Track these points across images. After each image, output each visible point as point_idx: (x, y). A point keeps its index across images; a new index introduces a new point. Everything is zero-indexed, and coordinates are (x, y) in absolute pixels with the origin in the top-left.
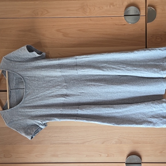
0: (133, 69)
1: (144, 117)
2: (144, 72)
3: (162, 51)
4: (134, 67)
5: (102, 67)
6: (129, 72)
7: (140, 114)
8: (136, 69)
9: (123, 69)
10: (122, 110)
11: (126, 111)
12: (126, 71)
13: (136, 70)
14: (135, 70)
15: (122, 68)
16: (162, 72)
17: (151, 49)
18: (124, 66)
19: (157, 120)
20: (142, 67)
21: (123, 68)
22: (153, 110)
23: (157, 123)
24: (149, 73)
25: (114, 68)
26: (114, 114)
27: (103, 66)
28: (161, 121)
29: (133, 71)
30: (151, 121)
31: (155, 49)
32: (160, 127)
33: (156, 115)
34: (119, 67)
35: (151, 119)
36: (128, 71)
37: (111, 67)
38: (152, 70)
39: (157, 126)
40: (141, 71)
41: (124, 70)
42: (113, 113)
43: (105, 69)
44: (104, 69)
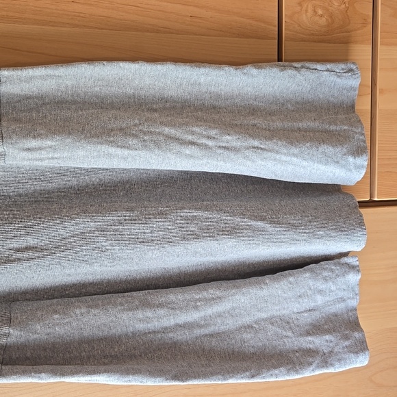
0: (246, 144)
1: (284, 333)
2: (288, 159)
3: (339, 77)
4: (251, 136)
5: (121, 130)
6: (232, 155)
7: (272, 324)
8: (256, 143)
9: (210, 143)
10: (202, 314)
11: (220, 315)
12: (219, 151)
13: (258, 148)
14: (254, 147)
15: (204, 141)
16: (351, 159)
17: (302, 67)
18: (213, 133)
19: (333, 339)
20: (281, 140)
21: (209, 137)
22: (313, 304)
23: (336, 350)
24: (305, 163)
25: (171, 138)
26: (171, 335)
27: (124, 126)
28: (347, 343)
29: (247, 153)
30: (311, 346)
31: (315, 67)
32: (348, 368)
33: (326, 322)
34: (193, 133)
35: (310, 338)
36: (226, 153)
37: (159, 133)
38: (315, 153)
39: (337, 365)
40: (277, 152)
41: (210, 148)
42: (165, 330)
43: (135, 141)
44: (131, 141)
